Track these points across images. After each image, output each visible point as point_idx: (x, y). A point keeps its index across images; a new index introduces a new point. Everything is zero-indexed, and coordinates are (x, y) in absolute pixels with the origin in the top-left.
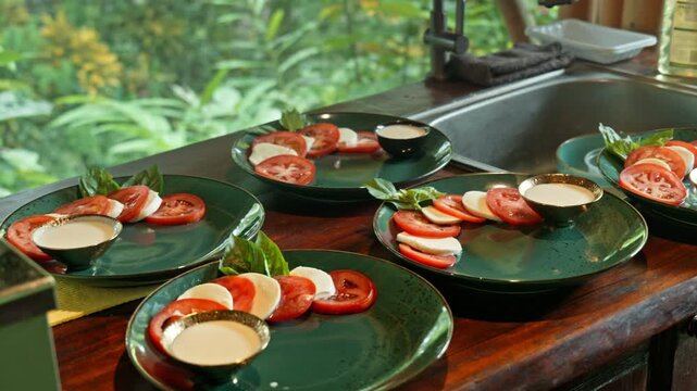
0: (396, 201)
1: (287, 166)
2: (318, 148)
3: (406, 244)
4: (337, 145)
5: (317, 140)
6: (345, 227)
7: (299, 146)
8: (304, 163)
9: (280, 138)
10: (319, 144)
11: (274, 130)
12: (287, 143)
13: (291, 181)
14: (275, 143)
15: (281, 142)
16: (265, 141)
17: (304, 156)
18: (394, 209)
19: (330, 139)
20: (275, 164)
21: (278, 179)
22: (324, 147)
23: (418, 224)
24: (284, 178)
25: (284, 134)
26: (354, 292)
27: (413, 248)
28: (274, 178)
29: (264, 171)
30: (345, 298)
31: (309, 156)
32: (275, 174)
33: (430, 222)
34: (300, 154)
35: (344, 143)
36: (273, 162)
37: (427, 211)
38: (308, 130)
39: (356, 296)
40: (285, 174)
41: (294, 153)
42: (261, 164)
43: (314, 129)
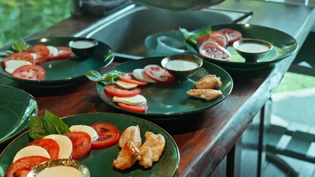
0: (103, 81)
1: (28, 71)
2: (40, 59)
3: (121, 103)
4: (50, 56)
5: (37, 54)
6: (76, 99)
7: (30, 59)
8: (37, 68)
9: (18, 57)
10: (39, 56)
11: (12, 52)
12: (22, 58)
13: (35, 79)
14: (16, 59)
15: (19, 58)
16: (10, 59)
17: (34, 64)
18: (103, 85)
19: (45, 53)
20: (21, 71)
21: (28, 79)
22: (43, 58)
23: (119, 91)
24: (30, 78)
25: (18, 54)
26: (108, 134)
27: (126, 104)
28: (25, 78)
29: (17, 76)
30: (105, 139)
31: (37, 64)
32: (24, 76)
33: (123, 89)
34: (33, 63)
35: (52, 54)
36: (21, 69)
37: (119, 83)
38: (29, 50)
39: (111, 136)
40: (30, 75)
41: (29, 63)
42: (14, 72)
43: (33, 49)
